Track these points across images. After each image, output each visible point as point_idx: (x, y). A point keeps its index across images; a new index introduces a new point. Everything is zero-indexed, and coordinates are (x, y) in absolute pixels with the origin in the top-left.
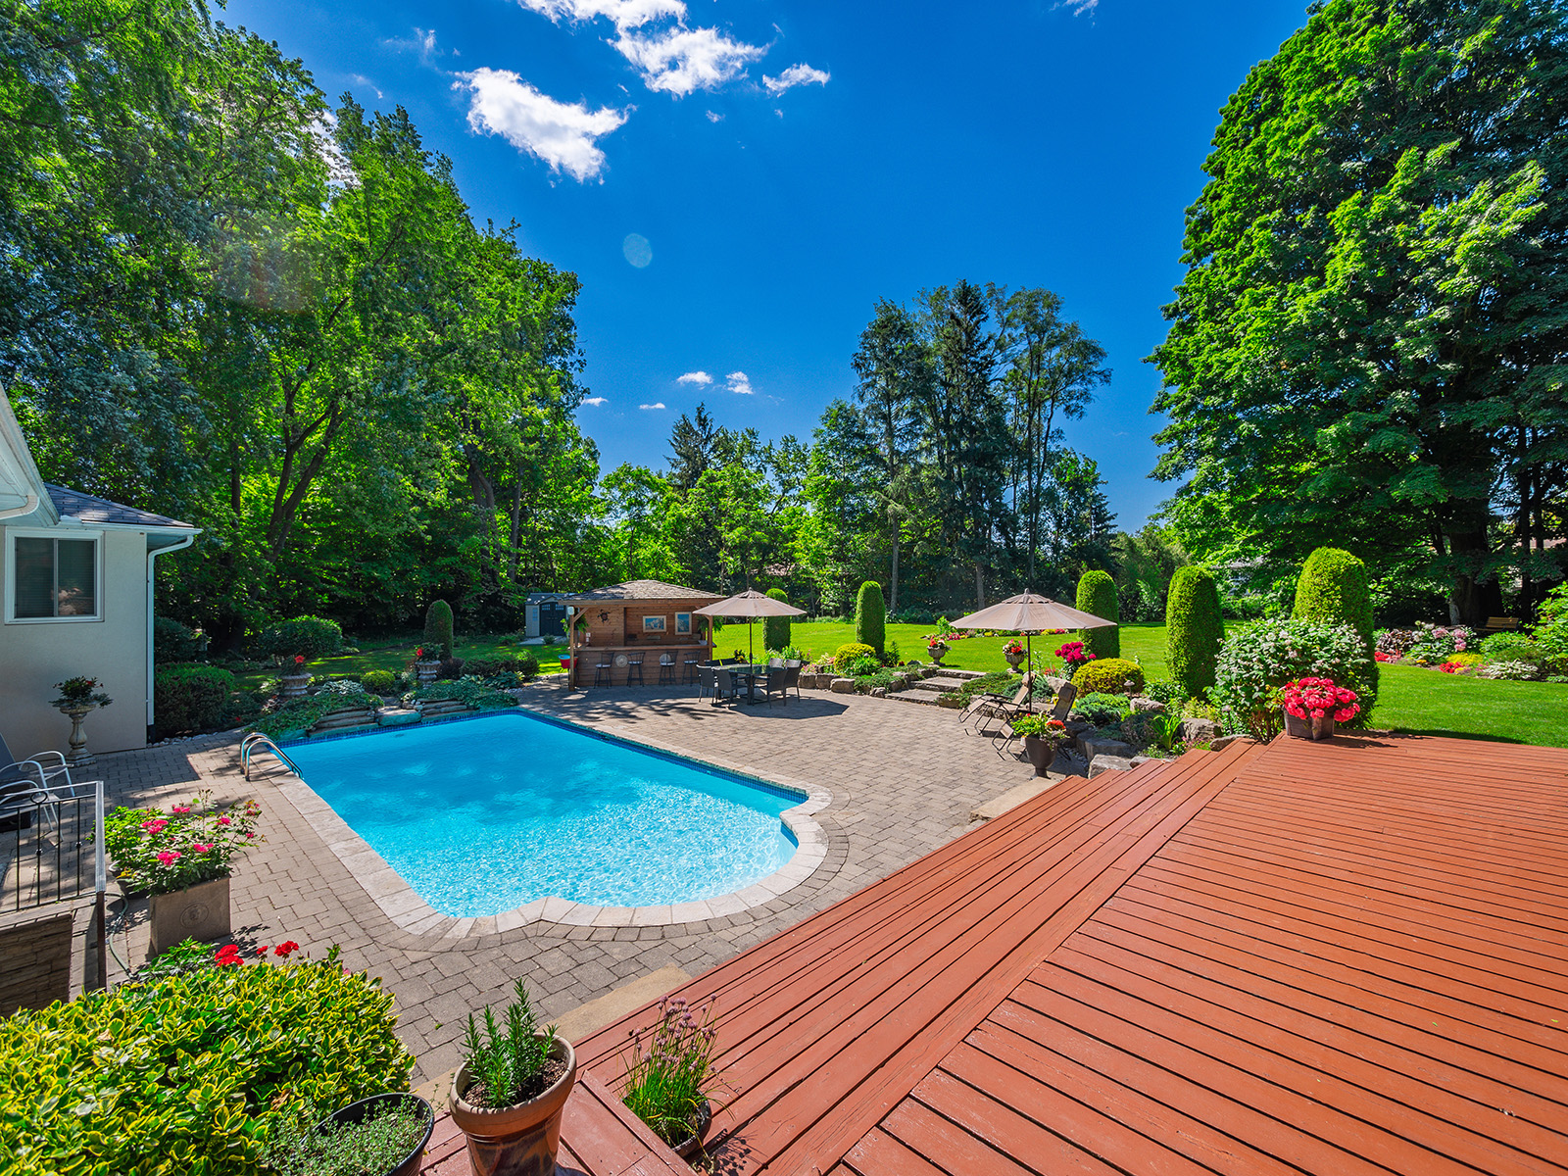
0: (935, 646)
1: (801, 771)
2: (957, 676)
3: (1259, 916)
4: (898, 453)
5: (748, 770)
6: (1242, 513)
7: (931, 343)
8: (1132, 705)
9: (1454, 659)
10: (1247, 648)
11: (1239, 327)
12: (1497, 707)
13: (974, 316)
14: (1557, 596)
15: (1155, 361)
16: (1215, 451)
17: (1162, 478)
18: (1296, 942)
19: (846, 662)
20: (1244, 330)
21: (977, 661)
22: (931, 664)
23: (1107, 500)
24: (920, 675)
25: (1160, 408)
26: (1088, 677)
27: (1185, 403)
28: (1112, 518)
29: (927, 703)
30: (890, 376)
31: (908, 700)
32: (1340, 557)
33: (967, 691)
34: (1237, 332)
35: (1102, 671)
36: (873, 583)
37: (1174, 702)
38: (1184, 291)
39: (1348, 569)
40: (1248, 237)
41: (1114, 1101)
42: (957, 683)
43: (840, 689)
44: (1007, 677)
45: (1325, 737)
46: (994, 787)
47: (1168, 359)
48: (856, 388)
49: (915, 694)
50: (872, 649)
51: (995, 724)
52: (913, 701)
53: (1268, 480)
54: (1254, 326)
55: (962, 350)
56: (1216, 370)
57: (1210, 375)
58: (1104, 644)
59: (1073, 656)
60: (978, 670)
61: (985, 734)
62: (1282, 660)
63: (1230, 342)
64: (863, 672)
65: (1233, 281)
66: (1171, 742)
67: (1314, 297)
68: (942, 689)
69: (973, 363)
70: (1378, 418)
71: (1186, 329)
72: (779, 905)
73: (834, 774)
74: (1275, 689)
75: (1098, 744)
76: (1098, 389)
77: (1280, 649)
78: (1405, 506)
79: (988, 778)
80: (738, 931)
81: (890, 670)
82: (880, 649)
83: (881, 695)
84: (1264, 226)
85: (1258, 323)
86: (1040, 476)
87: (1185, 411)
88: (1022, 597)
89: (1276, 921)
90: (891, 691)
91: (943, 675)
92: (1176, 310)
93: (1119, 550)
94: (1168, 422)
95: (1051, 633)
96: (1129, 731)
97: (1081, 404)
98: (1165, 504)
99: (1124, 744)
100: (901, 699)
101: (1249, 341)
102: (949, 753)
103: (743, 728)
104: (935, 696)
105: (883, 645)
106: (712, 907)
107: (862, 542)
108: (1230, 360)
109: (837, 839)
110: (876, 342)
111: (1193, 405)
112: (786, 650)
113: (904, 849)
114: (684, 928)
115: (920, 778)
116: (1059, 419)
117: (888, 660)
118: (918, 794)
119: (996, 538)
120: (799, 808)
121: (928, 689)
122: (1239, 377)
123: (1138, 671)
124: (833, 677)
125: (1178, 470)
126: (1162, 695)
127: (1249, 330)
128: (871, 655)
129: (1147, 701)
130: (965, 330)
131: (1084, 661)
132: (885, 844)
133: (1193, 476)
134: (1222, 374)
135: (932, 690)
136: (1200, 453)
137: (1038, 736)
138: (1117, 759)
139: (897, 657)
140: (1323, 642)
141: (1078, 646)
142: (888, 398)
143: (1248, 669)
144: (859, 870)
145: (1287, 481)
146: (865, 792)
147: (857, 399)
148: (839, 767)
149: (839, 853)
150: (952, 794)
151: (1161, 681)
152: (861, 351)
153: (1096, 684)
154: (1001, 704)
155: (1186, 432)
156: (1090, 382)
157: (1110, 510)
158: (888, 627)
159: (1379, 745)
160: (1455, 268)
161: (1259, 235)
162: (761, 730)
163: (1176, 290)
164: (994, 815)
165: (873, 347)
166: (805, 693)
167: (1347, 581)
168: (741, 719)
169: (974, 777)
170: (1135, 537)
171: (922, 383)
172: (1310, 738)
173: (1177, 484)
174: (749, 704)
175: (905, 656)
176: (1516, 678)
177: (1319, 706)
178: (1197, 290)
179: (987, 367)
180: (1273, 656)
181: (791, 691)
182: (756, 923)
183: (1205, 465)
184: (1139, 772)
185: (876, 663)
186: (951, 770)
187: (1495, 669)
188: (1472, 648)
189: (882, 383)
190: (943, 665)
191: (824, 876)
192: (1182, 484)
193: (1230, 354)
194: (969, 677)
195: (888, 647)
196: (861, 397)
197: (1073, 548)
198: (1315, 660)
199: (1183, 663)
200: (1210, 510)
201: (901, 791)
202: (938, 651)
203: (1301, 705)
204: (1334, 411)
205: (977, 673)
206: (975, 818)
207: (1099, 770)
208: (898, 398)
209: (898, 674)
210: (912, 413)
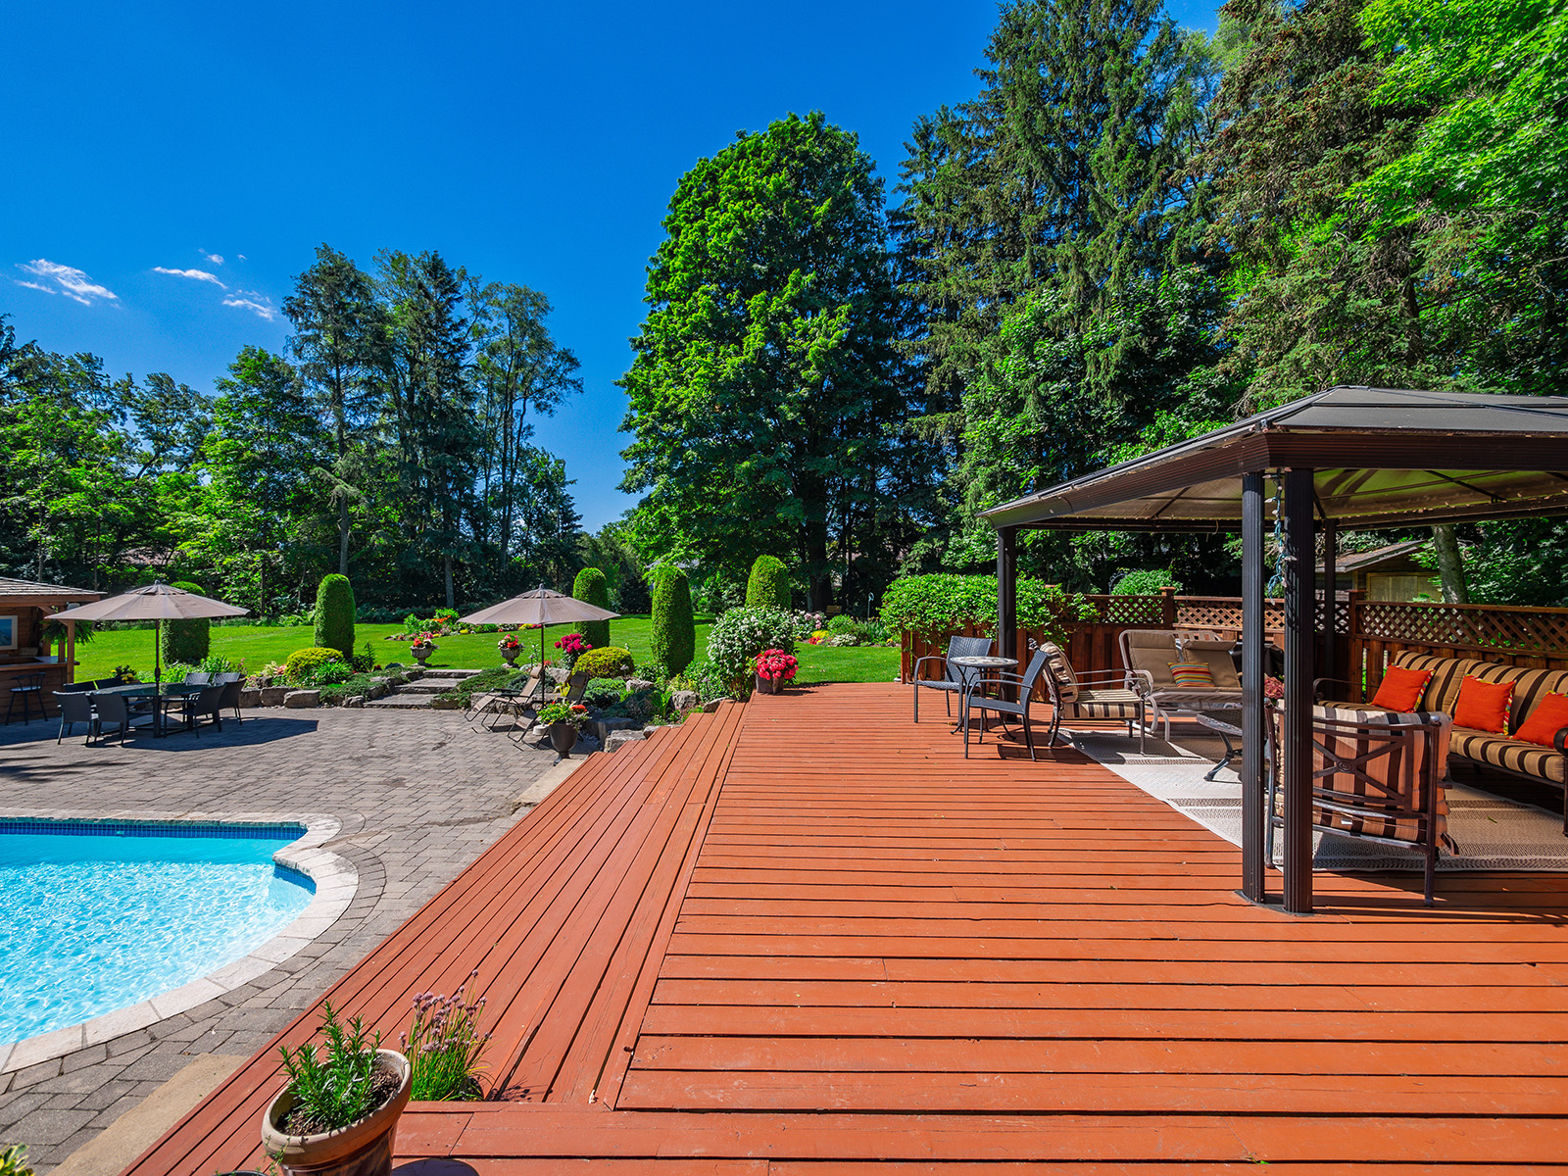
0: (421, 645)
1: (282, 802)
2: (448, 676)
3: (799, 804)
4: (348, 426)
5: (198, 816)
6: (684, 523)
7: (391, 310)
8: (628, 687)
9: (816, 634)
10: (731, 630)
11: (688, 370)
12: (844, 663)
13: (446, 292)
14: (890, 590)
15: (624, 386)
16: (667, 470)
17: (628, 490)
18: (823, 813)
19: (303, 670)
20: (692, 374)
21: (465, 659)
22: (416, 666)
23: (573, 501)
24: (405, 678)
25: (628, 427)
26: (589, 665)
27: (648, 425)
28: (578, 518)
29: (418, 707)
30: (339, 334)
31: (394, 706)
32: (774, 563)
33: (465, 690)
34: (686, 374)
35: (601, 659)
36: (340, 576)
37: (660, 680)
38: (648, 329)
39: (780, 570)
40: (695, 298)
41: (780, 926)
42: (452, 683)
43: (298, 703)
44: (505, 672)
45: (780, 692)
46: (522, 776)
47: (634, 385)
48: (291, 340)
49: (401, 699)
50: (340, 653)
51: (507, 719)
52: (401, 707)
53: (703, 500)
54: (699, 372)
55: (431, 327)
56: (672, 401)
57: (667, 405)
58: (597, 634)
59: (573, 648)
60: (470, 668)
61: (494, 729)
62: (754, 639)
63: (681, 381)
64: (329, 681)
65: (684, 330)
66: (669, 712)
67: (737, 360)
68: (433, 690)
69: (444, 343)
70: (769, 459)
71: (649, 361)
72: (317, 949)
73: (330, 797)
74: (751, 660)
75: (610, 722)
76: (570, 395)
77: (752, 629)
78: (784, 526)
79: (512, 769)
80: (273, 992)
81: (365, 675)
82: (348, 655)
83: (359, 705)
84: (706, 293)
85: (702, 371)
86: (514, 472)
87: (648, 432)
88: (539, 592)
89: (809, 805)
90: (371, 698)
91: (431, 676)
92: (641, 343)
93: (583, 549)
94: (632, 440)
95: (528, 628)
96: (634, 708)
97: (549, 402)
98: (627, 513)
99: (630, 720)
100: (385, 706)
101: (695, 384)
102: (464, 753)
103: (162, 767)
104: (428, 698)
105: (351, 648)
106: (220, 981)
107: (295, 529)
108: (682, 396)
109: (367, 864)
110: (321, 290)
111: (653, 429)
112: (208, 662)
113: (449, 853)
114: (188, 1018)
115: (441, 783)
116: (532, 417)
117: (361, 665)
118: (444, 798)
119: (466, 529)
120: (297, 844)
121: (416, 692)
122: (687, 412)
123: (629, 656)
124: (287, 690)
125: (641, 485)
126: (650, 675)
127: (696, 374)
128: (339, 659)
129: (637, 681)
130: (435, 305)
131: (583, 651)
132: (427, 853)
133: (650, 490)
134: (676, 406)
135: (422, 693)
136: (656, 472)
137: (564, 721)
138: (630, 732)
139: (371, 660)
140: (776, 624)
141: (574, 638)
142: (337, 360)
143: (731, 646)
144: (406, 886)
145: (716, 501)
146: (380, 808)
147: (291, 353)
148: (335, 789)
149: (375, 875)
150: (482, 790)
151: (648, 664)
152: (297, 296)
153: (596, 670)
154: (511, 697)
155: (647, 451)
156: (566, 388)
157: (576, 510)
158: (358, 628)
159: (808, 692)
160: (809, 364)
161: (703, 300)
162: (194, 766)
163: (642, 326)
164: (538, 798)
165: (314, 294)
166: (247, 714)
167: (778, 578)
168: (154, 757)
169: (498, 771)
170: (595, 538)
171: (381, 352)
172: (771, 693)
173: (637, 497)
174: (155, 737)
175: (381, 658)
176: (846, 645)
177: (778, 669)
178: (658, 331)
179: (459, 350)
180: (747, 635)
181: (227, 713)
182: (295, 976)
183: (662, 481)
184: (654, 741)
185: (345, 668)
186: (471, 769)
187: (837, 640)
188: (824, 627)
189: (327, 339)
190: (429, 666)
191: (365, 903)
192: (645, 495)
193: (681, 391)
194: (463, 675)
195: (358, 650)
196: (298, 352)
197: (542, 546)
198: (771, 637)
199: (665, 647)
200: (664, 520)
201: (426, 799)
202: (423, 652)
203: (768, 670)
204: (746, 451)
205: (471, 671)
206: (517, 807)
207: (617, 745)
208: (351, 364)
209: (377, 679)
210: (368, 383)
